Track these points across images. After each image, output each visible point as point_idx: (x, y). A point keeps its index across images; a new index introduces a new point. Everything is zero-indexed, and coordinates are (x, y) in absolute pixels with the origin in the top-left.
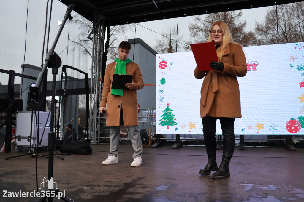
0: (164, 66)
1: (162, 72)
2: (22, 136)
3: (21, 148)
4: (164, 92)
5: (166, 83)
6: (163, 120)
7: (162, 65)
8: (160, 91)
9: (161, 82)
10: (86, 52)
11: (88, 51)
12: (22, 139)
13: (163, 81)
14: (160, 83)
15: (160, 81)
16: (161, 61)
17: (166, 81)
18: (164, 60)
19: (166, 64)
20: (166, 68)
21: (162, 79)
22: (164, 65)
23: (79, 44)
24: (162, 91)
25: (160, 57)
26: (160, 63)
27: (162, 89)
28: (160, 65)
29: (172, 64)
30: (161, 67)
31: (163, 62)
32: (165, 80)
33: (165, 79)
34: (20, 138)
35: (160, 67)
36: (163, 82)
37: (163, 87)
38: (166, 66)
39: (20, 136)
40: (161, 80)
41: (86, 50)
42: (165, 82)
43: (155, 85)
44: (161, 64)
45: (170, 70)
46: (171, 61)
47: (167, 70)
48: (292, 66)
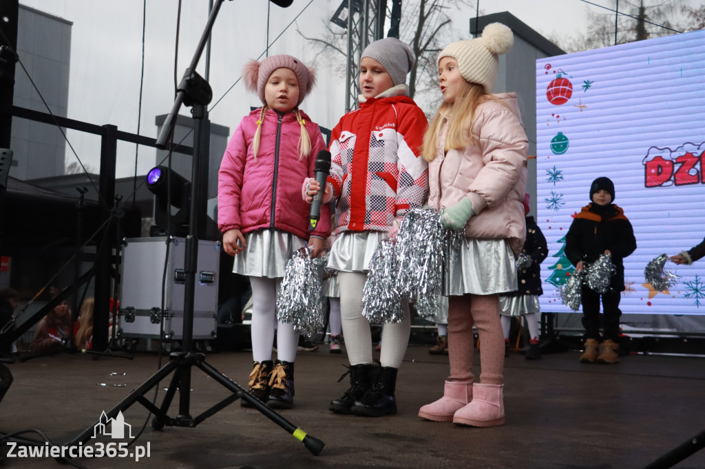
0: (563, 95)
1: (556, 115)
2: (137, 307)
3: (134, 341)
4: (564, 176)
5: (570, 149)
6: (560, 266)
7: (556, 92)
8: (549, 177)
9: (553, 145)
12: (137, 318)
13: (560, 144)
14: (550, 151)
15: (549, 144)
16: (554, 77)
17: (571, 142)
18: (563, 76)
19: (570, 85)
20: (570, 101)
21: (556, 137)
22: (564, 90)
24: (555, 176)
25: (549, 67)
26: (551, 85)
27: (558, 170)
28: (548, 94)
29: (587, 85)
30: (553, 99)
31: (559, 79)
32: (566, 139)
33: (566, 135)
34: (131, 315)
35: (550, 99)
36: (558, 145)
37: (558, 161)
38: (569, 97)
39: (130, 309)
40: (553, 141)
42: (565, 146)
43: (536, 158)
44: (554, 88)
45: (582, 107)
46: (586, 79)
47: (572, 107)
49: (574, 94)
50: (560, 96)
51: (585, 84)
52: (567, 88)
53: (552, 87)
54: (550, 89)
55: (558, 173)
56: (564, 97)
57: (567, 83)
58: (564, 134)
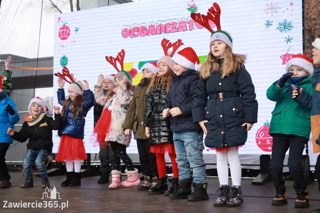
0: (66, 35)
1: (62, 46)
9: (61, 62)
14: (60, 65)
15: (59, 61)
17: (69, 61)
18: (66, 25)
19: (69, 31)
20: (69, 38)
21: (62, 58)
22: (66, 32)
25: (59, 20)
26: (61, 29)
28: (59, 33)
29: (77, 30)
30: (62, 37)
31: (64, 27)
32: (67, 59)
35: (60, 36)
36: (63, 62)
38: (69, 35)
40: (61, 60)
42: (67, 63)
44: (62, 31)
45: (74, 42)
46: (76, 26)
48: (268, 24)
50: (64, 35)
51: (76, 30)
52: (68, 31)
53: (61, 30)
54: (60, 31)
56: (66, 36)
57: (68, 28)
58: (66, 56)
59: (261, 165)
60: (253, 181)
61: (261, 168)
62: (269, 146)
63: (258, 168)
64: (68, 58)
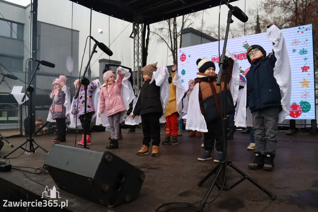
1: (182, 64)
4: (185, 82)
5: (186, 74)
7: (182, 58)
10: (161, 41)
11: (163, 39)
14: (181, 74)
17: (186, 72)
18: (184, 54)
20: (185, 60)
23: (154, 33)
25: (180, 51)
26: (181, 56)
28: (180, 58)
29: (189, 57)
31: (183, 55)
35: (181, 60)
36: (183, 73)
37: (183, 77)
38: (185, 59)
40: (182, 71)
41: (162, 38)
45: (188, 62)
46: (189, 54)
47: (186, 62)
48: (294, 51)
49: (187, 58)
52: (185, 57)
55: (183, 80)
57: (185, 55)
58: (184, 69)
59: (290, 124)
60: (287, 133)
61: (290, 126)
62: (295, 115)
63: (289, 126)
64: (185, 70)
